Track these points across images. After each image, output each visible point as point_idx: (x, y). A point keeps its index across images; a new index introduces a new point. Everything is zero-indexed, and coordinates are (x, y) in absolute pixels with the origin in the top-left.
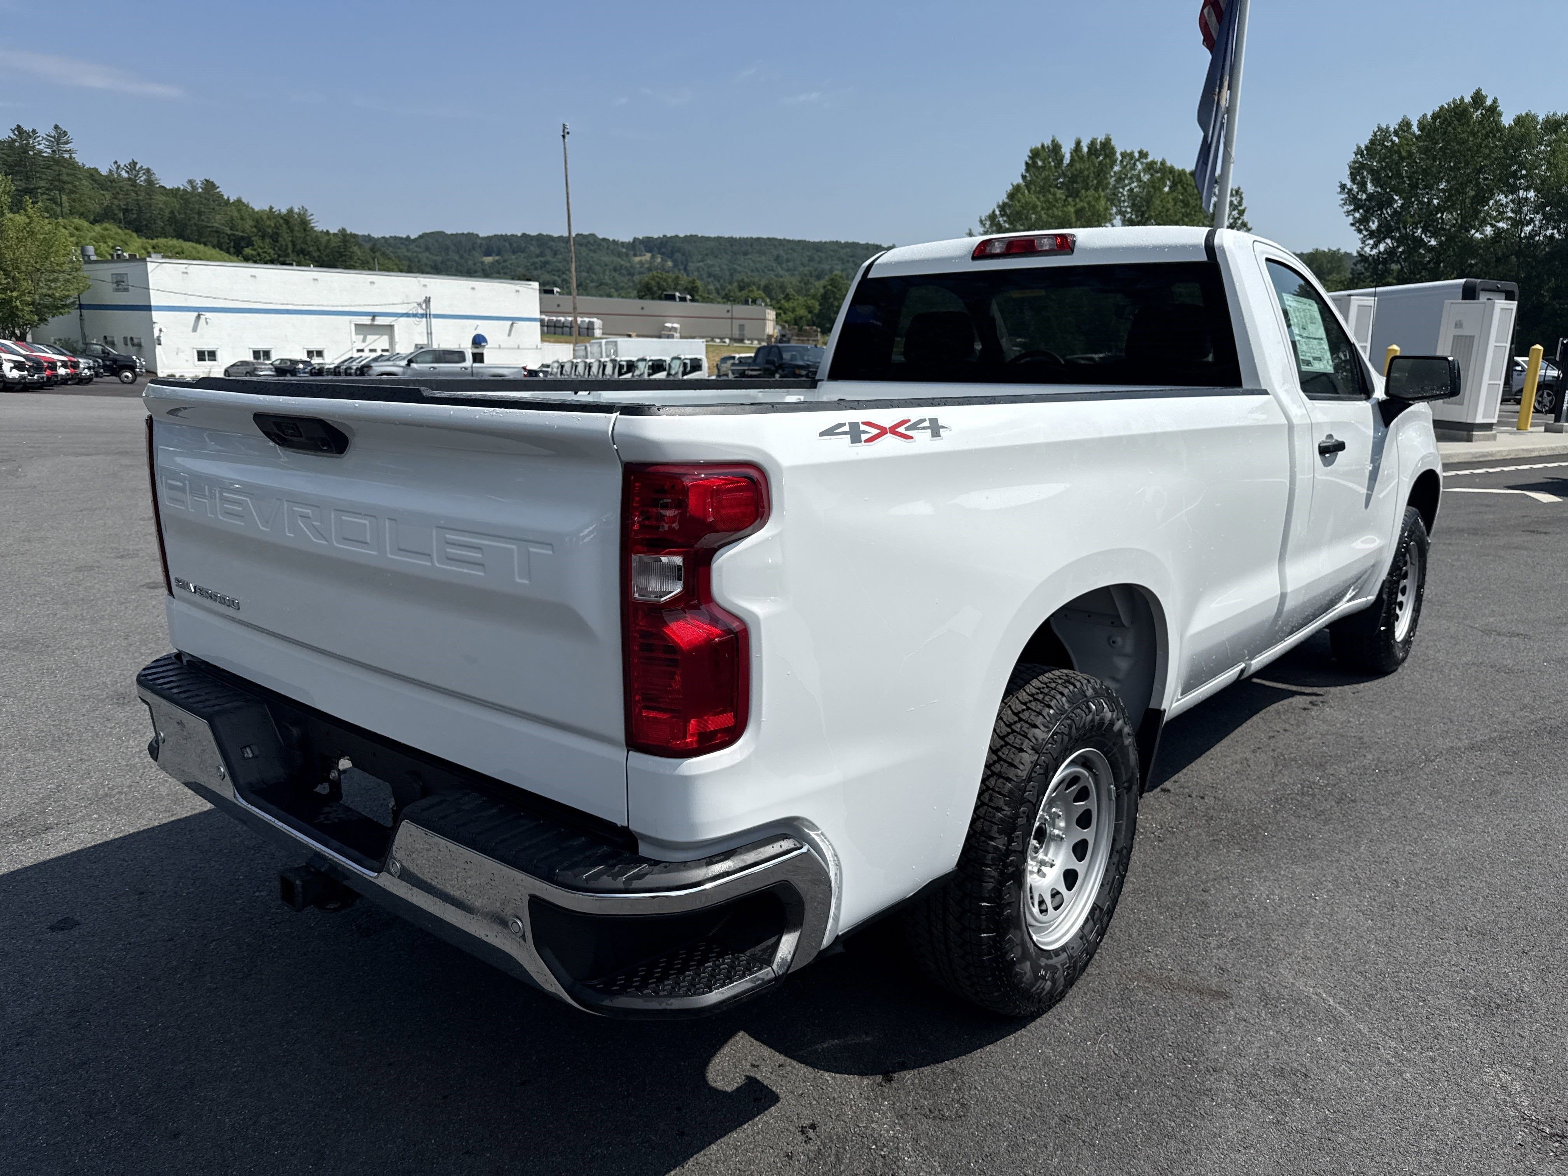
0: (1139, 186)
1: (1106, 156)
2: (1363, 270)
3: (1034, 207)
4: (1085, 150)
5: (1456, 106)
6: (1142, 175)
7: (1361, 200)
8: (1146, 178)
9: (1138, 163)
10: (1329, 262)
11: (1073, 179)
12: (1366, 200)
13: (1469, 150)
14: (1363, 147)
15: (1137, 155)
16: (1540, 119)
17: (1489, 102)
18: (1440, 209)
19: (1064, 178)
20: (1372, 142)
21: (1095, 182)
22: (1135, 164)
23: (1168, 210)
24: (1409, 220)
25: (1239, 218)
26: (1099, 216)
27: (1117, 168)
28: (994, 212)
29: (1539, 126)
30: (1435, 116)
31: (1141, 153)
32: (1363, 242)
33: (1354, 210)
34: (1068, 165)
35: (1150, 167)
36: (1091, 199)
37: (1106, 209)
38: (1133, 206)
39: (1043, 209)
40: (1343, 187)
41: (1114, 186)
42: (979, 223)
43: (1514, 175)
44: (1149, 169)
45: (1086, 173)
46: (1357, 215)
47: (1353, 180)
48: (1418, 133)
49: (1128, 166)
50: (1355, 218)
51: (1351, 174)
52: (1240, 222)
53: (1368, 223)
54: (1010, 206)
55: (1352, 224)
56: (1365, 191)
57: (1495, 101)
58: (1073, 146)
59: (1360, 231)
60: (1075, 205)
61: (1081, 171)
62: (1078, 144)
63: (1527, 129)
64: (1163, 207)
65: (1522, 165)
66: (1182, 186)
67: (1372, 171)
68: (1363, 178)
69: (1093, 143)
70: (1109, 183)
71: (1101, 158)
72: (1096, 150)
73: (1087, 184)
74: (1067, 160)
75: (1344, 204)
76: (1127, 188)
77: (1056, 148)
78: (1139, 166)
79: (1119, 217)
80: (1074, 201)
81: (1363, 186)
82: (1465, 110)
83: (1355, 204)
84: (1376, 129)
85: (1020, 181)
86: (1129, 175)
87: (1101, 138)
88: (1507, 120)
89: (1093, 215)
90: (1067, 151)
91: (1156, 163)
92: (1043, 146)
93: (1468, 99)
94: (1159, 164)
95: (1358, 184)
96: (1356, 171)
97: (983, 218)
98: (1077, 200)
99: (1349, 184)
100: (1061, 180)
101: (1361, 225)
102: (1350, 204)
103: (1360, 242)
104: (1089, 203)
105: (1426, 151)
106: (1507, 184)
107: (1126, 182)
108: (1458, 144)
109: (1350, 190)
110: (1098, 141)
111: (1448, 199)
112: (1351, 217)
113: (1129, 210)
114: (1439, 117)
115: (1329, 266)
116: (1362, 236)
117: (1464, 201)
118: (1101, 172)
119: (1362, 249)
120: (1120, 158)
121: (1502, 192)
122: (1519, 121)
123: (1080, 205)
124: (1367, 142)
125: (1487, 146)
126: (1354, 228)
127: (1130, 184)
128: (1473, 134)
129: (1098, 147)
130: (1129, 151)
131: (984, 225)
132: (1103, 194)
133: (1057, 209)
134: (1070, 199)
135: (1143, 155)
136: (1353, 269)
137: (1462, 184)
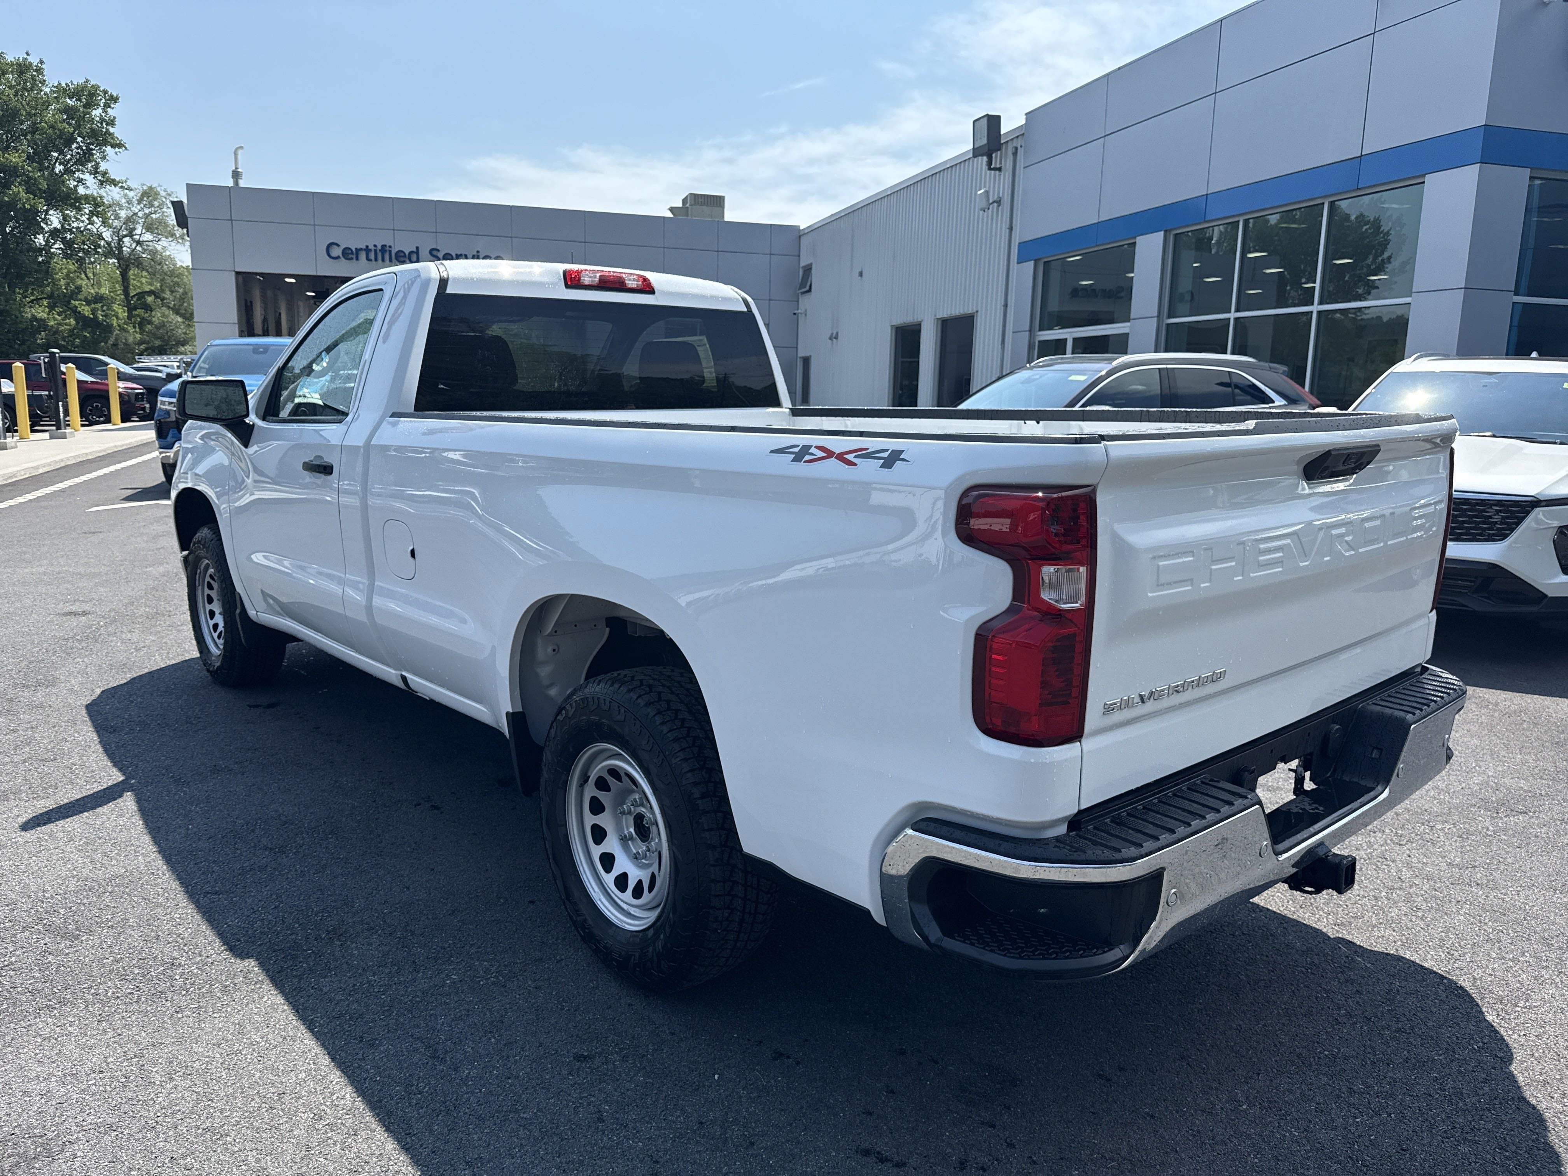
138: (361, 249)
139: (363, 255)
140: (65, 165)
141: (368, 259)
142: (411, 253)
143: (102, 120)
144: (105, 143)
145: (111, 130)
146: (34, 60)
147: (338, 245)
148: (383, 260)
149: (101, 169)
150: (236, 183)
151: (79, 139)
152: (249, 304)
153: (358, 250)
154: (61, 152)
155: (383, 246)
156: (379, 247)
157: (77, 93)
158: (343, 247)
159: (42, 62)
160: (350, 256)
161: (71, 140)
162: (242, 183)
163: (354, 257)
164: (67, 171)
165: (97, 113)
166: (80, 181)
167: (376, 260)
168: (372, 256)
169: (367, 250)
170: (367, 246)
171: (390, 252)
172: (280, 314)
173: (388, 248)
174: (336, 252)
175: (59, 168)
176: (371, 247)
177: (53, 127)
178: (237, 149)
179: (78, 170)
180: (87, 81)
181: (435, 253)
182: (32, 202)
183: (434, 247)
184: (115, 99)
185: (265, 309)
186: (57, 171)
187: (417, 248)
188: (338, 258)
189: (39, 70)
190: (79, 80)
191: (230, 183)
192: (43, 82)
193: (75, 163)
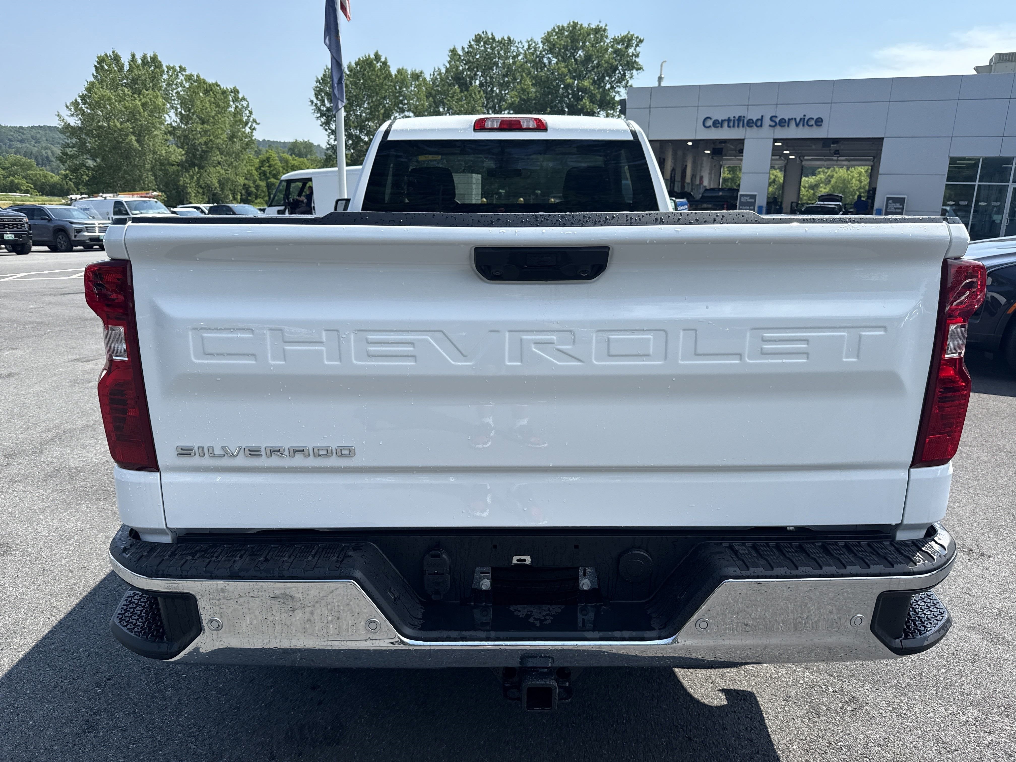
0: (184, 91)
1: (156, 67)
2: (332, 154)
3: (109, 99)
4: (139, 61)
5: (367, 60)
6: (184, 82)
7: (323, 110)
8: (187, 85)
9: (179, 74)
10: (304, 148)
11: (135, 81)
12: (326, 111)
13: (377, 85)
14: (320, 78)
15: (178, 69)
16: (409, 72)
17: (383, 59)
18: (368, 120)
19: (127, 80)
20: (324, 76)
21: (151, 85)
22: (177, 75)
23: (206, 108)
24: (352, 125)
25: (250, 116)
26: (159, 109)
27: (165, 77)
28: (76, 100)
29: (409, 76)
30: (357, 64)
31: (180, 67)
32: (329, 137)
33: (321, 116)
34: (128, 71)
35: (189, 78)
36: (151, 96)
37: (164, 105)
38: (181, 104)
39: (116, 101)
40: (312, 102)
41: (166, 88)
42: (65, 108)
43: (401, 102)
44: (189, 79)
45: (143, 77)
46: (323, 120)
47: (317, 98)
48: (348, 73)
49: (174, 76)
50: (321, 122)
51: (315, 94)
52: (251, 119)
53: (329, 125)
54: (89, 97)
55: (321, 125)
56: (324, 105)
57: (386, 59)
58: (130, 58)
59: (326, 130)
60: (140, 100)
61: (139, 76)
62: (133, 56)
63: (404, 77)
64: (203, 106)
65: (405, 97)
66: (213, 93)
67: (327, 94)
68: (322, 97)
69: (144, 58)
70: (162, 86)
71: (152, 68)
72: (148, 62)
73: (146, 86)
74: (126, 67)
75: (315, 112)
76: (175, 91)
77: (116, 58)
78: (181, 77)
79: (172, 111)
80: (139, 97)
81: (323, 101)
82: (371, 62)
83: (321, 113)
84: (325, 68)
85: (92, 79)
86: (175, 82)
87: (150, 55)
88: (393, 72)
89: (155, 107)
90: (125, 60)
91: (193, 76)
92: (106, 55)
93: (372, 56)
94: (195, 76)
95: (320, 101)
96: (318, 92)
97: (68, 104)
98: (141, 97)
99: (315, 101)
100: (125, 81)
101: (326, 125)
102: (318, 113)
103: (327, 136)
104: (150, 99)
105: (355, 84)
106: (399, 108)
107: (174, 86)
108: (371, 81)
109: (316, 104)
110: (148, 56)
111: (370, 113)
112: (319, 121)
113: (179, 106)
114: (359, 65)
115: (305, 150)
116: (327, 133)
117: (379, 116)
118: (155, 78)
119: (329, 141)
120: (166, 70)
121: (397, 112)
122: (399, 71)
123: (144, 100)
124: (322, 75)
125: (386, 85)
126: (322, 128)
127: (177, 88)
128: (377, 76)
129: (149, 60)
130: (172, 65)
131: (70, 110)
132: (159, 94)
133: (127, 101)
134: (136, 96)
135: (182, 69)
136: (325, 153)
137: (376, 105)
138: (725, 120)
139: (726, 124)
140: (611, 84)
141: (729, 126)
142: (757, 120)
143: (633, 54)
144: (633, 68)
145: (637, 60)
146: (602, 25)
147: (710, 118)
148: (738, 126)
149: (629, 84)
150: (660, 84)
151: (620, 68)
152: (662, 160)
153: (723, 121)
154: (610, 77)
155: (740, 117)
156: (737, 118)
157: (621, 41)
158: (714, 119)
159: (606, 25)
160: (718, 125)
161: (617, 68)
162: (663, 84)
163: (720, 125)
164: (612, 88)
165: (631, 51)
166: (618, 92)
167: (734, 126)
168: (731, 124)
169: (729, 120)
170: (729, 118)
171: (744, 120)
172: (686, 166)
173: (742, 118)
174: (709, 123)
175: (608, 86)
176: (732, 118)
177: (607, 62)
178: (663, 63)
179: (617, 86)
180: (629, 33)
181: (774, 119)
182: (592, 107)
183: (774, 115)
184: (641, 41)
185: (675, 164)
186: (607, 88)
187: (762, 116)
188: (710, 127)
189: (605, 30)
190: (624, 33)
191: (656, 84)
192: (607, 37)
193: (617, 82)
